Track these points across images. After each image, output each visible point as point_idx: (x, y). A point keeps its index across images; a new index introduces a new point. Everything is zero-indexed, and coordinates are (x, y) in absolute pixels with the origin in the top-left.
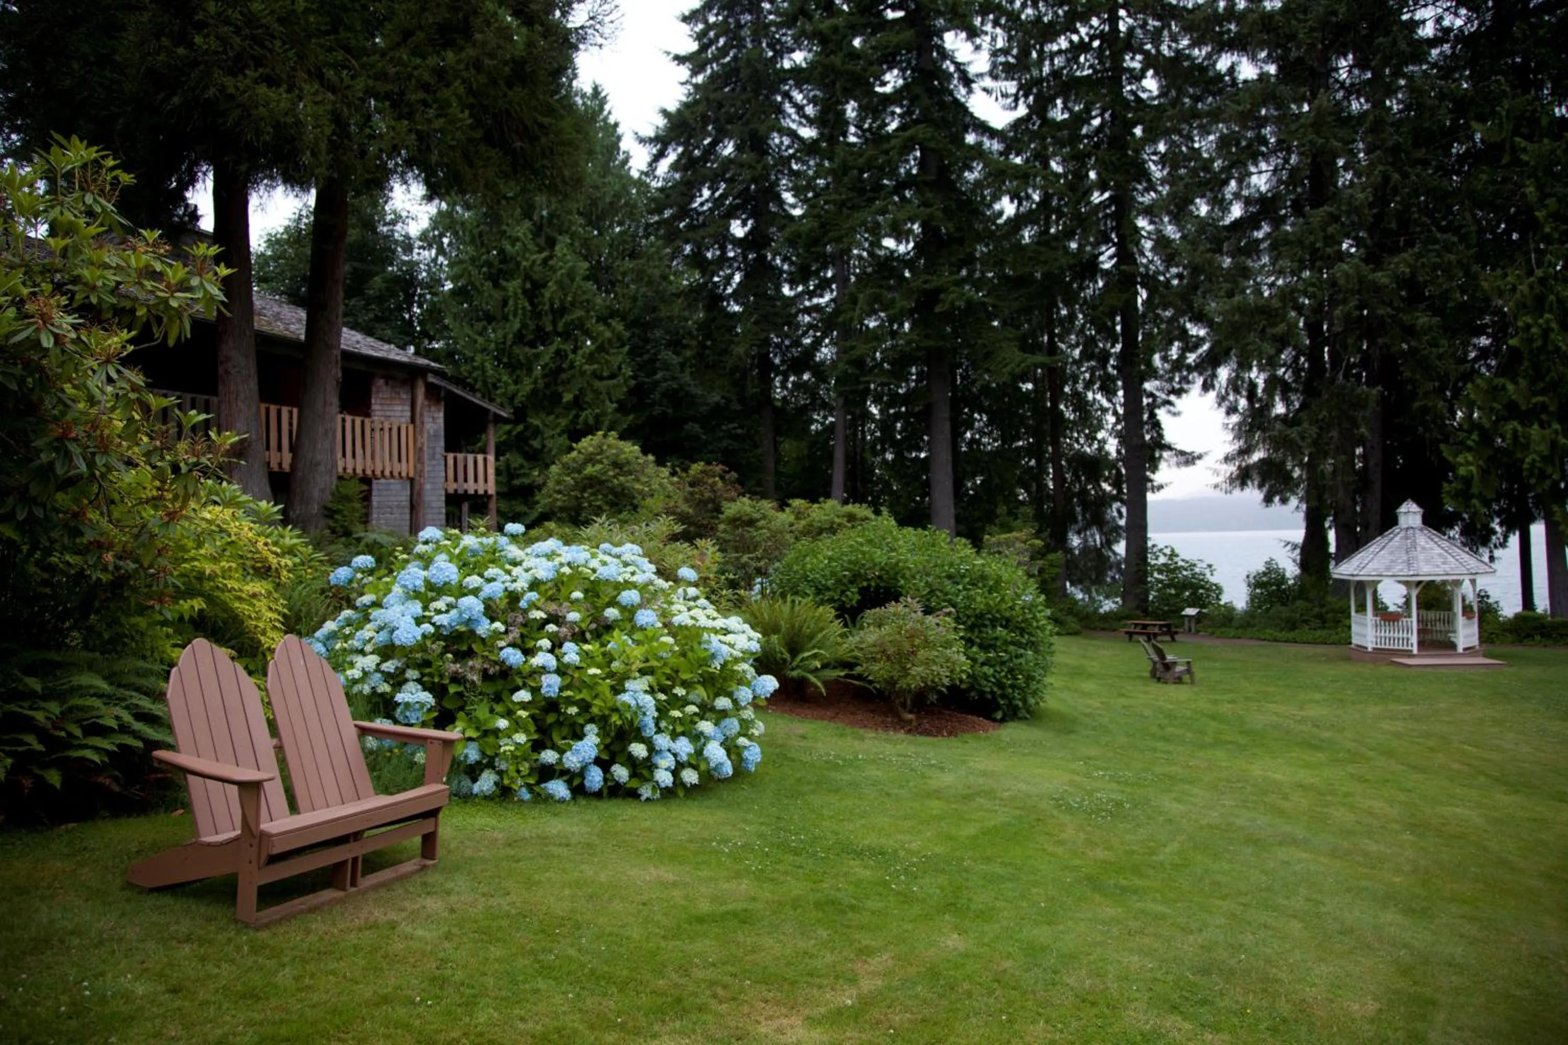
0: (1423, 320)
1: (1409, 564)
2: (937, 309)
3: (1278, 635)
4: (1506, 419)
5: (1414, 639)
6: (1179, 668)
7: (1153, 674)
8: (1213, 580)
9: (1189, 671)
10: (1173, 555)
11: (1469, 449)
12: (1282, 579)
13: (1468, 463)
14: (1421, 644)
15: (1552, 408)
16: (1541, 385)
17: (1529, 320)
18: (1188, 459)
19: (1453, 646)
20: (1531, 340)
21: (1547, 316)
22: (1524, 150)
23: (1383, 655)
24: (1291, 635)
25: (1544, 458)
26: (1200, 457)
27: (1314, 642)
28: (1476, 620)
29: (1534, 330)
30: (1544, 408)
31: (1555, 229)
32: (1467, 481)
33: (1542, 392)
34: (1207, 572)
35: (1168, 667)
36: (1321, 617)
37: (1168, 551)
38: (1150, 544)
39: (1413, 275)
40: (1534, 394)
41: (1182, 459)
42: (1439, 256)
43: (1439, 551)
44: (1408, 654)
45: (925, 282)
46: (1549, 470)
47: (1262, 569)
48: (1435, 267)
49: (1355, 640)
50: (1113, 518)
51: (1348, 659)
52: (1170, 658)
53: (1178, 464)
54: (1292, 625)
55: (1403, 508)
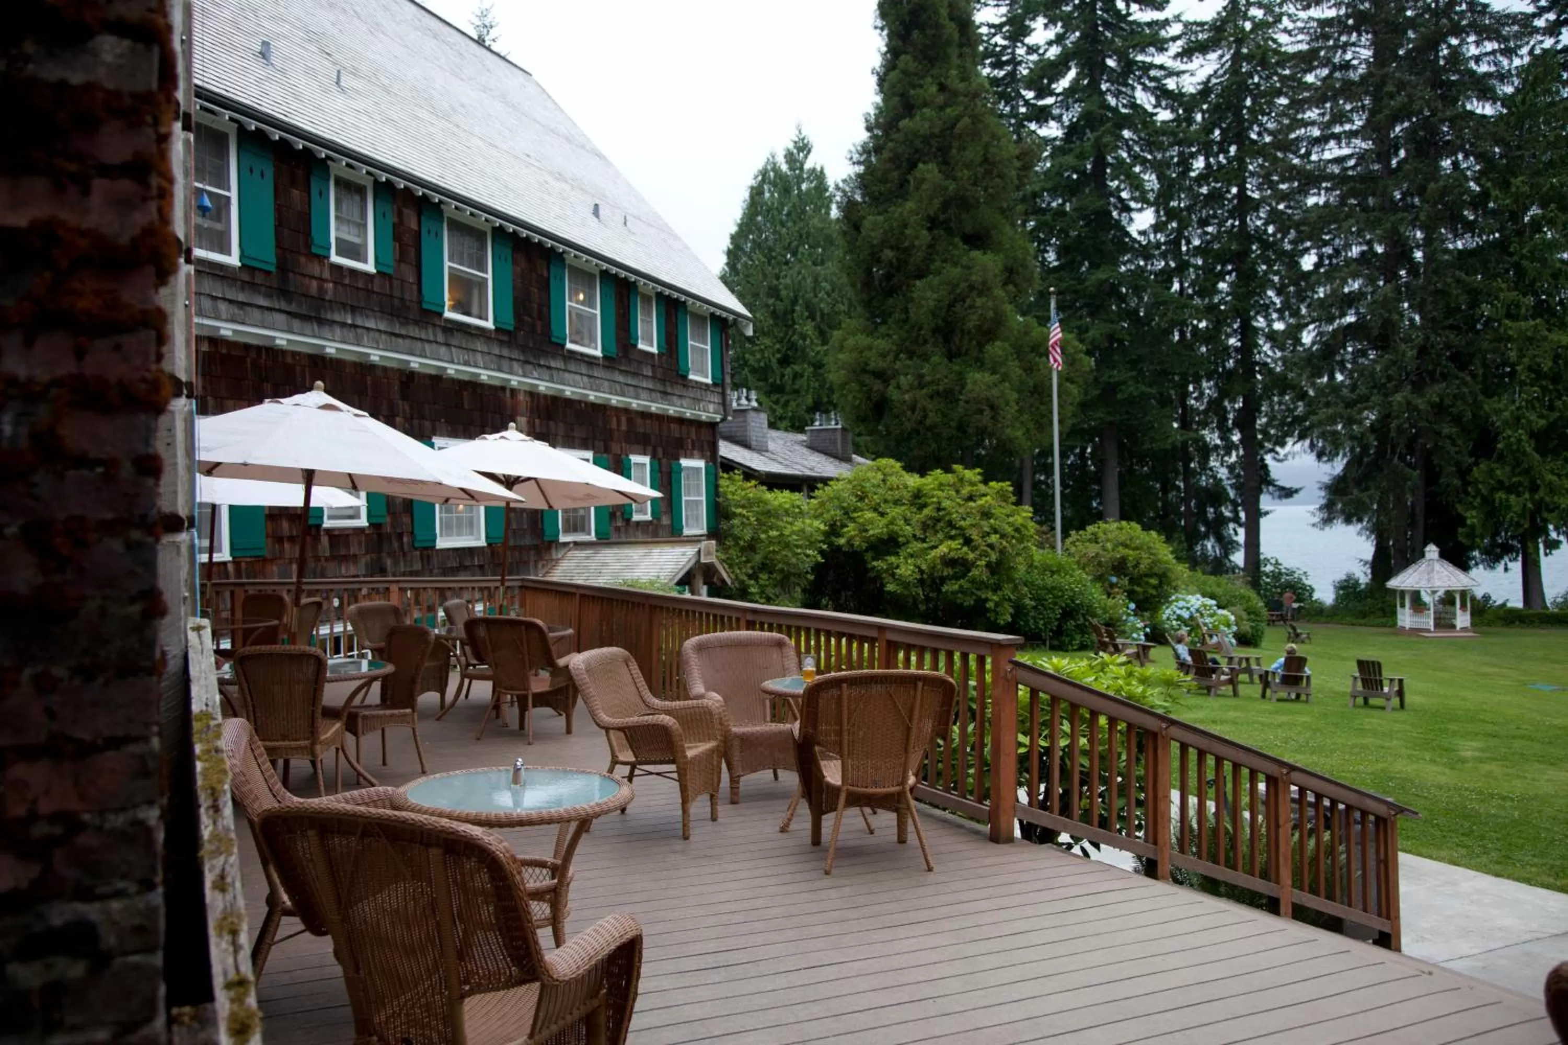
0: (1447, 429)
1: (1429, 581)
2: (1119, 396)
3: (1355, 621)
4: (1498, 490)
5: (1432, 623)
6: (1304, 636)
7: (1289, 638)
8: (1307, 582)
9: (1308, 638)
10: (1277, 563)
11: (1475, 508)
12: (1357, 582)
13: (1473, 517)
14: (1437, 625)
15: (1526, 484)
16: (1518, 470)
17: (1509, 432)
18: (1287, 493)
19: (1453, 627)
20: (1511, 445)
21: (1520, 431)
22: (1511, 328)
23: (1415, 631)
24: (1362, 621)
25: (1519, 516)
26: (1296, 491)
27: (1378, 626)
28: (1469, 612)
29: (1512, 439)
30: (1520, 484)
31: (1528, 377)
32: (1473, 527)
33: (1520, 474)
34: (1304, 578)
35: (1297, 635)
36: (1382, 609)
37: (1273, 561)
38: (1262, 557)
39: (1442, 400)
40: (1514, 475)
41: (1283, 493)
42: (1458, 388)
43: (1446, 573)
44: (1428, 631)
45: (1110, 377)
46: (1522, 522)
47: (1344, 577)
48: (1455, 396)
49: (1400, 623)
50: (1230, 535)
51: (1395, 634)
52: (1299, 631)
53: (1280, 497)
54: (1363, 615)
55: (1428, 548)
